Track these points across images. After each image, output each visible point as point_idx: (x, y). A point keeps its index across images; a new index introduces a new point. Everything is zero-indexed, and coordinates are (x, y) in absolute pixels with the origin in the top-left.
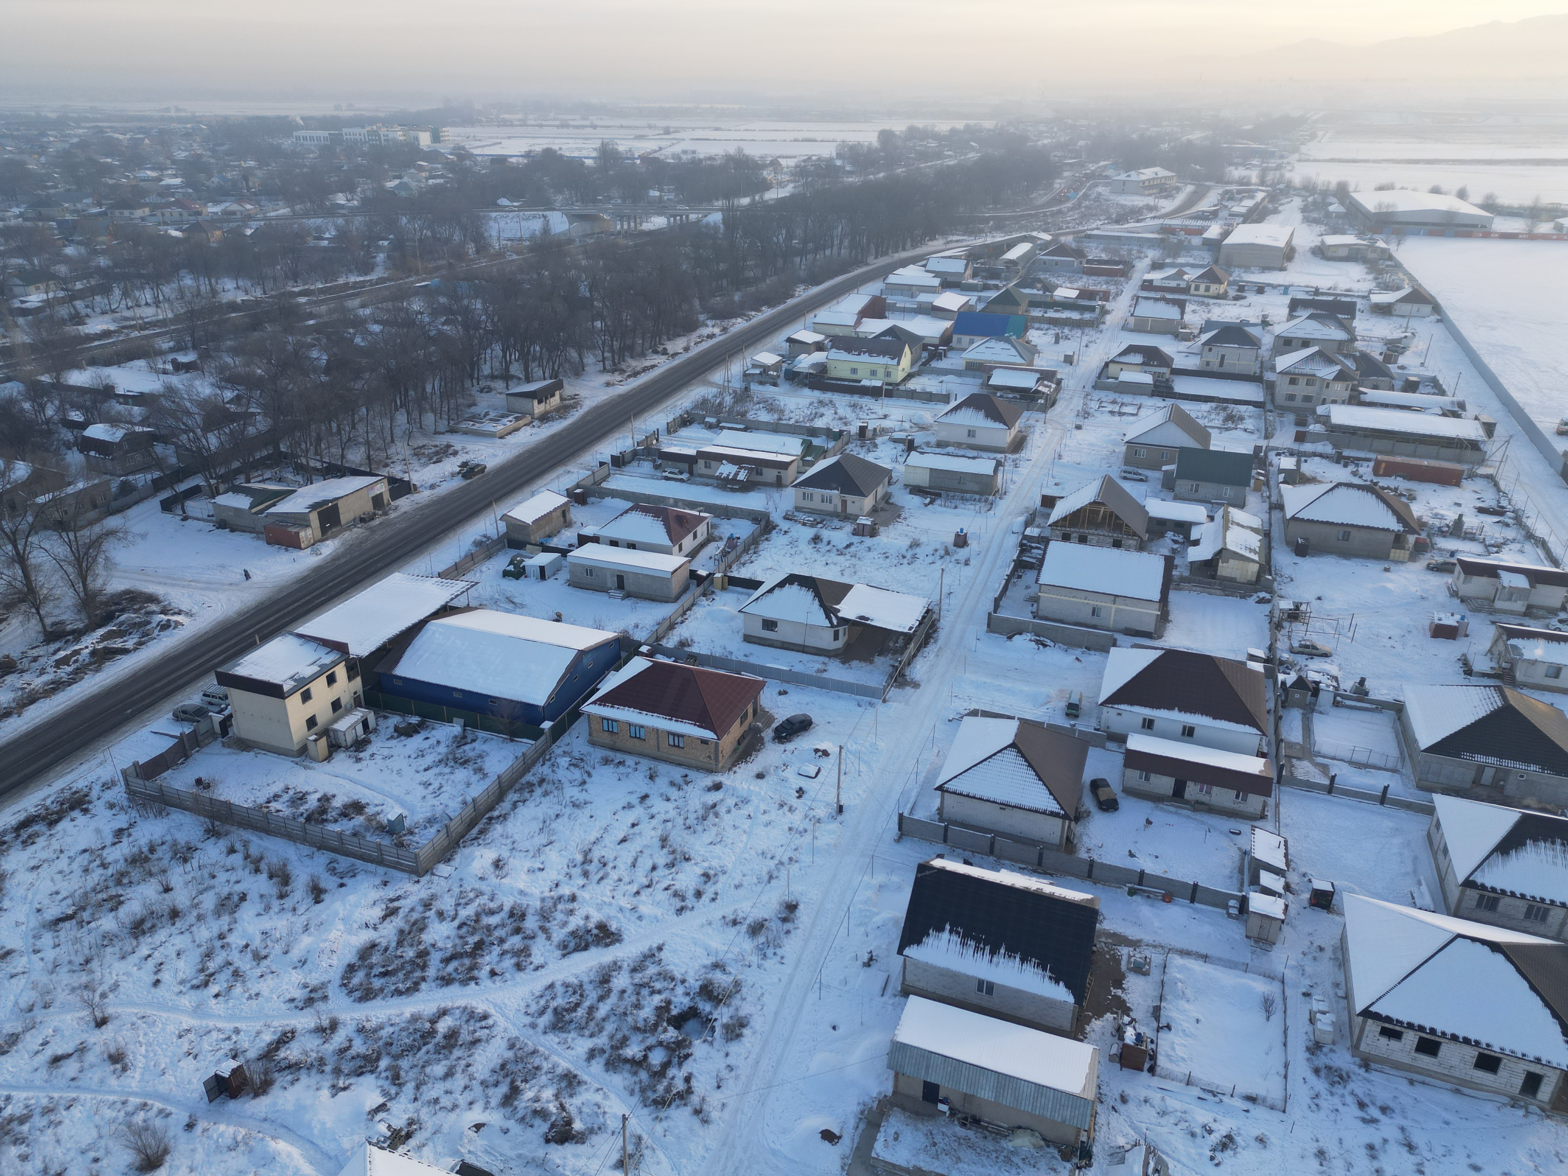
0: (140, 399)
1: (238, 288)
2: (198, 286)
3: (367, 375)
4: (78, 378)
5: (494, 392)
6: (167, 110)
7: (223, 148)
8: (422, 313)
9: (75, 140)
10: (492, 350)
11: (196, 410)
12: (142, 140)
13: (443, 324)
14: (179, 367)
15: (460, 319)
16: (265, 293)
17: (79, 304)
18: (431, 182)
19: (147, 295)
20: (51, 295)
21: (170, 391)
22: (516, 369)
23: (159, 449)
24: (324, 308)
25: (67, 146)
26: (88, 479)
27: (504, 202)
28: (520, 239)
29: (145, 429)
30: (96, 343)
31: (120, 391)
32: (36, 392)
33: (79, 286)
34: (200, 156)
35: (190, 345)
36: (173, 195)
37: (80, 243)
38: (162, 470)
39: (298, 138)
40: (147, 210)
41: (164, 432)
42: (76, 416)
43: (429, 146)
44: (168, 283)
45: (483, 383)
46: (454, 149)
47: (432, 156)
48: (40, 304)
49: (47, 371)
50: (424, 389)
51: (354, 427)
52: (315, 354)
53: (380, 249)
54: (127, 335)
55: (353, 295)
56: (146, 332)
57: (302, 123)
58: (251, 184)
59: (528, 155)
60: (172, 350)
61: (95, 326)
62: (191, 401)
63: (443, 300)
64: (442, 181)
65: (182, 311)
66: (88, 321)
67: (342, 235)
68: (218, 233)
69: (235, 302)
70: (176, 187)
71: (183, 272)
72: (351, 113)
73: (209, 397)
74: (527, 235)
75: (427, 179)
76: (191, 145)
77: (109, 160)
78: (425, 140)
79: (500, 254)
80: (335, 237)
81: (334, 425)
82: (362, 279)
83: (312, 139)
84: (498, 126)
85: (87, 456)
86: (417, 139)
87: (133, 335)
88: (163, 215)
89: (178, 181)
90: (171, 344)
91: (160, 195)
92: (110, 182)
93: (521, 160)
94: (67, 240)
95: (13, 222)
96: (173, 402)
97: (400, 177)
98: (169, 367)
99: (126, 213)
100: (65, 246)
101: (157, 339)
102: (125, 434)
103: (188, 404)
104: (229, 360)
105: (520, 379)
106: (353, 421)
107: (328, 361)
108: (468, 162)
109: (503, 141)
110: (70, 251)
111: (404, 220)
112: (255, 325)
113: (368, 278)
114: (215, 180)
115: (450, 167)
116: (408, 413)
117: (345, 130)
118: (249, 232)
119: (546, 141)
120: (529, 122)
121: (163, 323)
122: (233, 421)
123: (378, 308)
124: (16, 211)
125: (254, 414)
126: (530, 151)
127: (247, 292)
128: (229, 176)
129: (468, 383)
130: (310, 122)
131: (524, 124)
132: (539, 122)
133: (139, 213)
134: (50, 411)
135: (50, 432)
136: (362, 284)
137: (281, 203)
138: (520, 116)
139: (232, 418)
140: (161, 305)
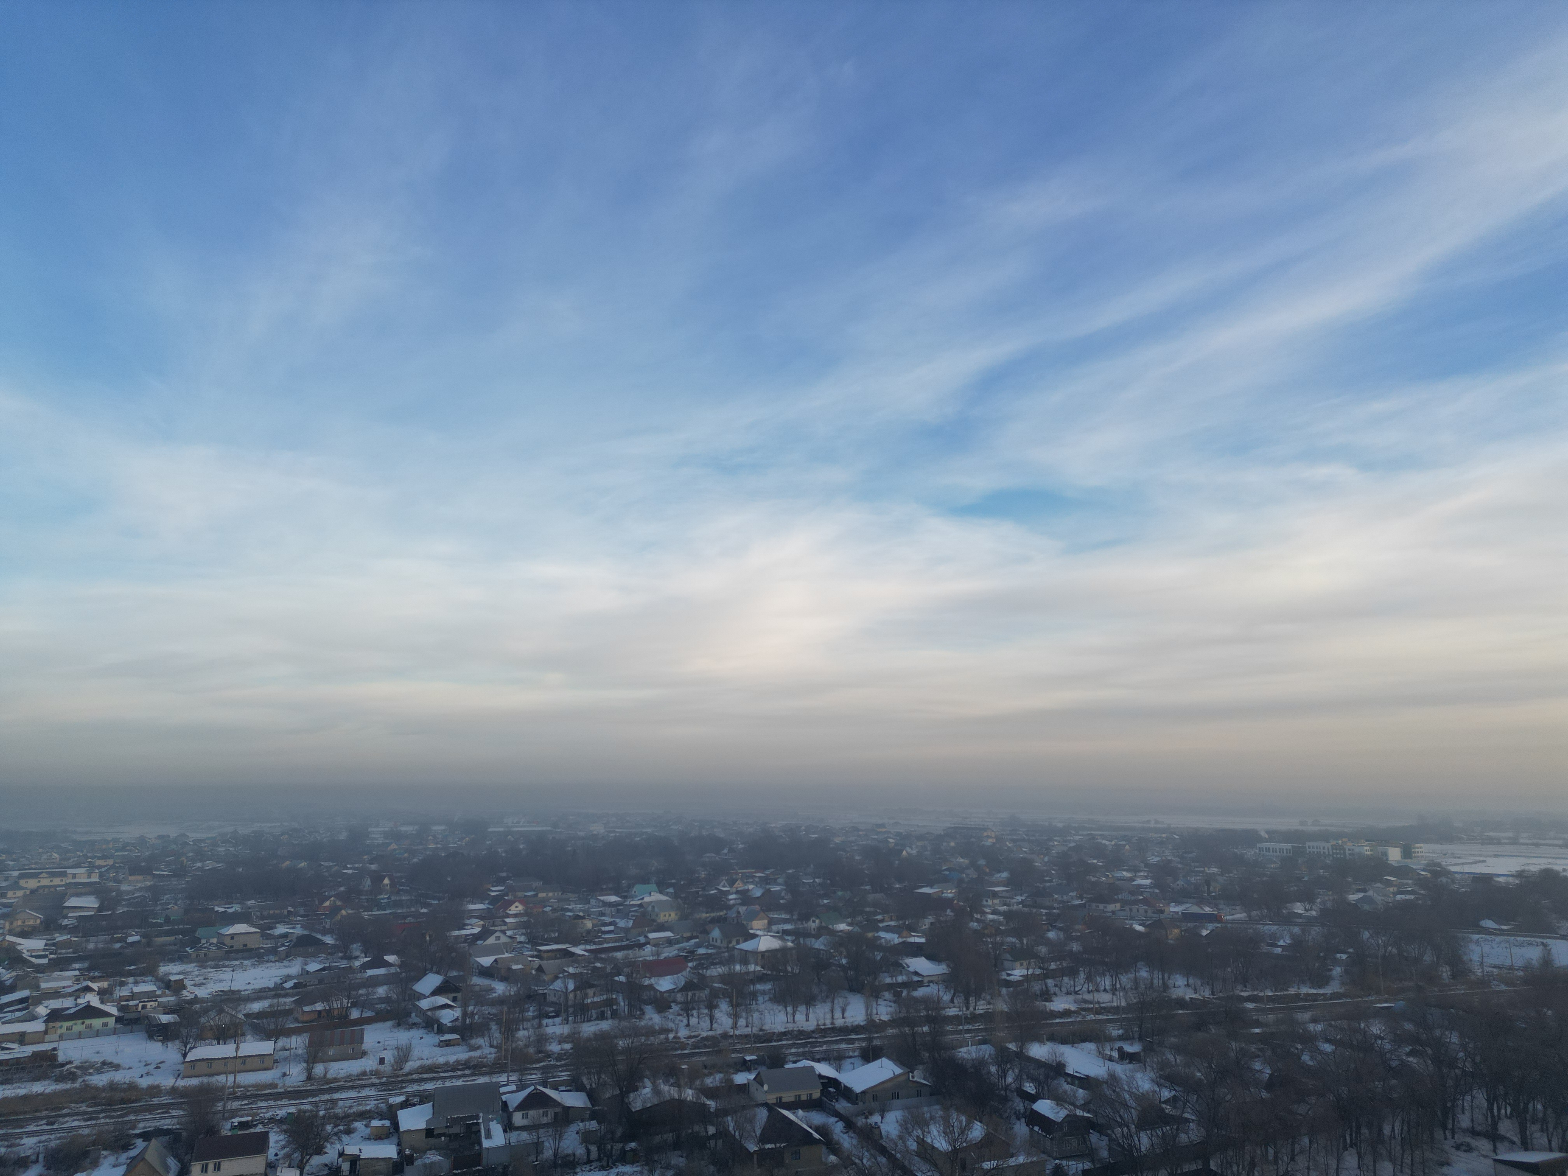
0: (1085, 1082)
1: (1188, 985)
2: (1152, 979)
3: (1313, 1099)
4: (1039, 1051)
5: (1474, 1154)
6: (1149, 822)
7: (1190, 855)
8: (1382, 1039)
9: (1072, 844)
10: (1473, 1097)
11: (1134, 1105)
12: (1125, 845)
13: (1409, 1054)
14: (1124, 1056)
15: (1430, 1052)
16: (1213, 994)
17: (1050, 982)
18: (1399, 897)
19: (1107, 982)
20: (1030, 971)
21: (1113, 1078)
22: (1506, 1127)
23: (1094, 1137)
24: (1271, 1017)
25: (1065, 849)
26: (1029, 1154)
27: (1489, 924)
28: (1511, 968)
29: (1086, 1114)
30: (1058, 1020)
31: (1069, 1070)
32: (1004, 1058)
33: (1053, 966)
34: (1170, 861)
35: (1136, 1035)
36: (1142, 894)
37: (1060, 929)
38: (1093, 1161)
39: (1261, 849)
40: (1118, 905)
41: (1101, 1121)
42: (1030, 1087)
43: (1398, 862)
44: (1126, 972)
45: (1460, 1138)
46: (1428, 865)
47: (1401, 871)
48: (1021, 978)
49: (1014, 1040)
50: (1380, 1130)
51: (1293, 1159)
52: (1257, 1065)
53: (1336, 962)
54: (1084, 1016)
55: (1304, 1007)
56: (1101, 1017)
57: (1266, 836)
58: (1212, 889)
59: (1520, 874)
60: (1120, 1038)
61: (1060, 1004)
62: (1131, 1093)
63: (1408, 1026)
64: (1412, 897)
65: (1135, 1001)
66: (1054, 998)
67: (1297, 944)
68: (1176, 931)
69: (1183, 999)
70: (1146, 887)
71: (1140, 964)
72: (1317, 828)
73: (1148, 1093)
74: (1519, 963)
75: (1395, 894)
76: (1163, 852)
77: (1095, 861)
78: (1394, 855)
79: (1484, 982)
80: (1290, 946)
81: (1271, 1152)
82: (1314, 991)
83: (1275, 850)
84: (1482, 844)
85: (1032, 1130)
86: (1385, 854)
87: (1089, 1018)
88: (1131, 910)
89: (1148, 882)
90: (1121, 1032)
91: (1131, 893)
92: (1093, 879)
93: (1511, 880)
94: (1051, 926)
95: (1015, 907)
96: (1114, 1091)
97: (1364, 891)
98: (1115, 1054)
99: (1101, 906)
100: (1049, 930)
101: (1111, 1025)
102: (1067, 1116)
103: (1127, 1096)
104: (1170, 1057)
105: (1513, 1143)
106: (1293, 1150)
107: (1271, 1075)
108: (1444, 880)
109: (1488, 859)
110: (1051, 935)
111: (1366, 935)
112: (1200, 1025)
113: (1321, 991)
114: (1180, 883)
115: (1422, 883)
116: (1360, 1156)
117: (1308, 844)
118: (1205, 933)
119: (1545, 861)
120: (1522, 841)
121: (1116, 1010)
122: (1167, 1123)
123: (1330, 1025)
124: (1019, 898)
125: (1187, 1120)
126: (1523, 871)
127: (1196, 992)
128: (1193, 880)
129: (1439, 1134)
130: (1273, 835)
131: (1514, 842)
132: (1535, 841)
133: (1111, 907)
134: (1010, 1079)
135: (1005, 1100)
136: (1315, 997)
137: (1238, 908)
138: (1510, 834)
139: (1165, 1119)
140: (1117, 993)
